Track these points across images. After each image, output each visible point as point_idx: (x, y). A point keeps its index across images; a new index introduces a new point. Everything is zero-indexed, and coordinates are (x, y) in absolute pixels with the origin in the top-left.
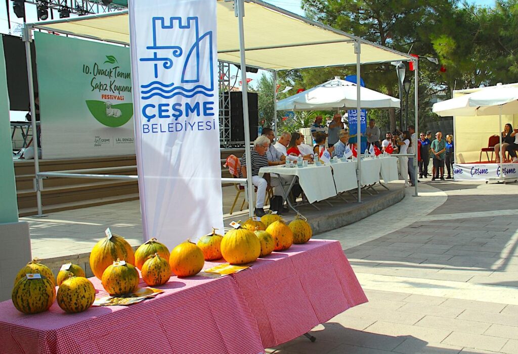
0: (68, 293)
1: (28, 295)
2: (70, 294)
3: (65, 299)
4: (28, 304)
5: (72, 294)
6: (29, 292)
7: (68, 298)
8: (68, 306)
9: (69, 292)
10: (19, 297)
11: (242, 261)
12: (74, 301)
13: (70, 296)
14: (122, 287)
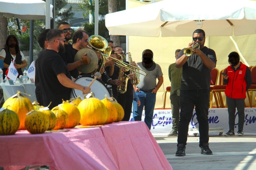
0: (39, 120)
1: (11, 120)
2: (40, 119)
3: (37, 123)
4: (10, 127)
5: (42, 120)
6: (11, 119)
7: (39, 122)
8: (38, 128)
9: (39, 118)
10: (4, 122)
11: (98, 122)
12: (42, 124)
13: (40, 121)
14: (51, 124)
